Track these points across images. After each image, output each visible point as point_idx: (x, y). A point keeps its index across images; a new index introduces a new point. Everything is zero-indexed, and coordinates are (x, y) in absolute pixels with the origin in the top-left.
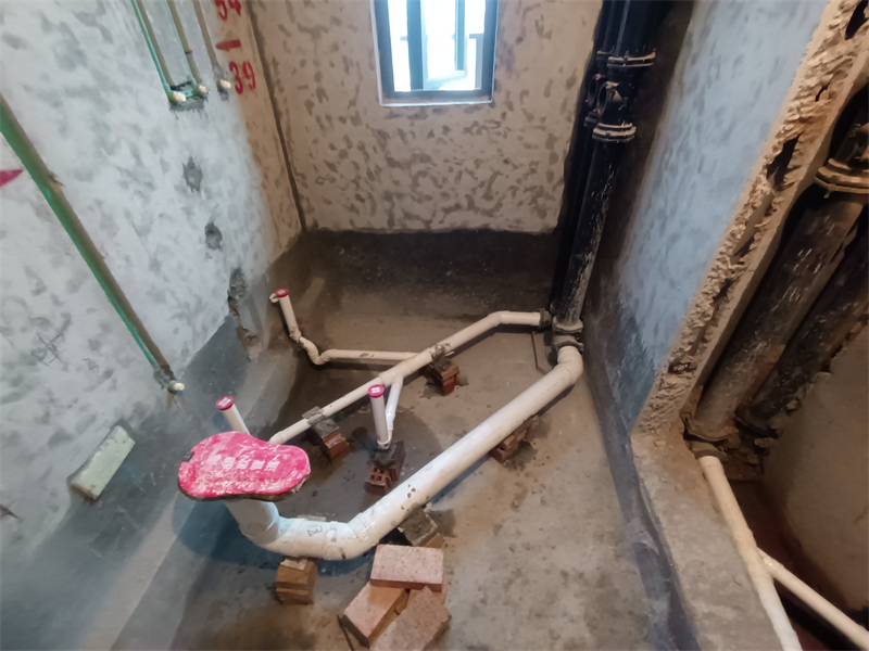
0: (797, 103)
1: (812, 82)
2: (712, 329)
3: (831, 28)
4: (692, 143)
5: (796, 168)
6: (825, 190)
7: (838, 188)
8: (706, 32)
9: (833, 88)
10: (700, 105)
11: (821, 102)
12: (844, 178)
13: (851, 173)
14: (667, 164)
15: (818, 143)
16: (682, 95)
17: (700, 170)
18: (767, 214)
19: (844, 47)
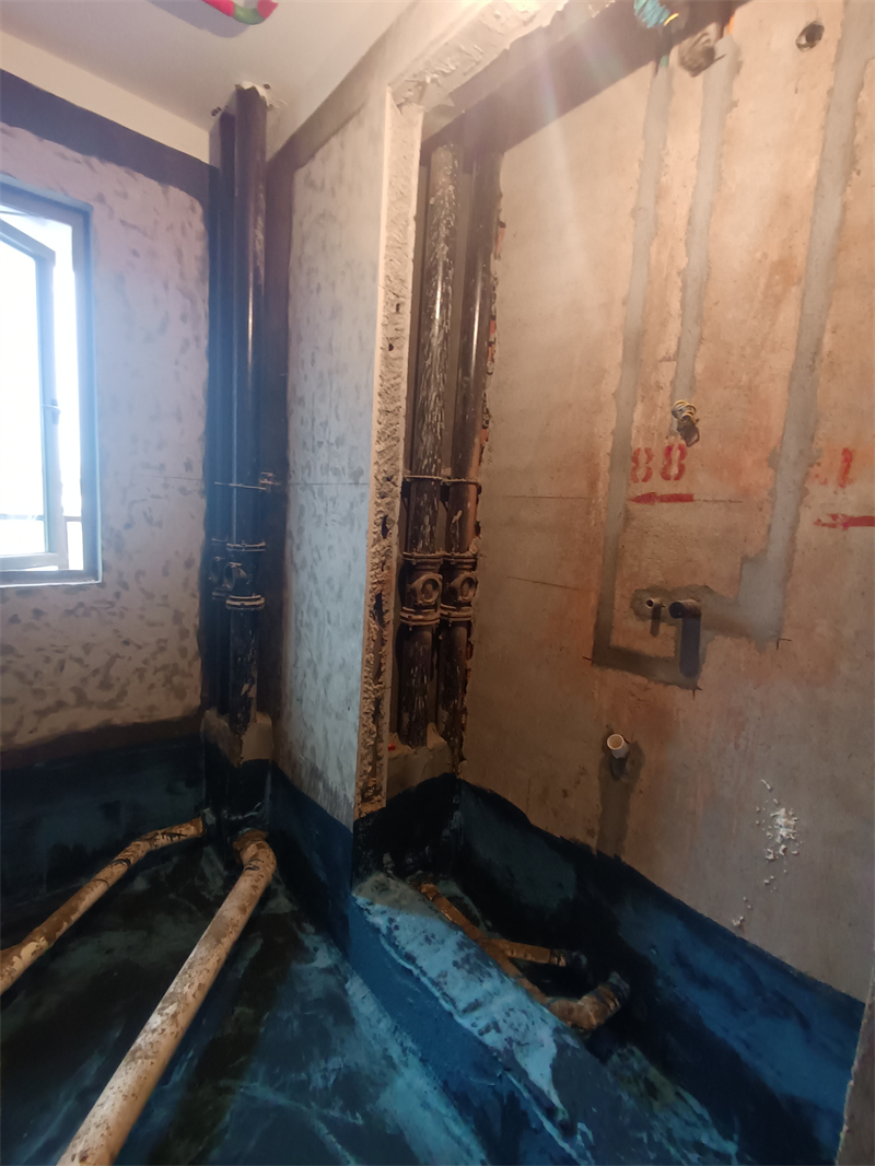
0: (373, 572)
1: (377, 561)
2: (380, 745)
3: (375, 533)
4: (316, 603)
5: (387, 611)
6: (408, 626)
7: (414, 624)
8: (301, 530)
9: (388, 564)
10: (313, 577)
11: (386, 572)
12: (414, 617)
13: (416, 614)
14: (301, 622)
15: (393, 594)
16: (297, 571)
17: (329, 622)
18: (383, 645)
19: (384, 543)
